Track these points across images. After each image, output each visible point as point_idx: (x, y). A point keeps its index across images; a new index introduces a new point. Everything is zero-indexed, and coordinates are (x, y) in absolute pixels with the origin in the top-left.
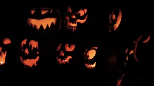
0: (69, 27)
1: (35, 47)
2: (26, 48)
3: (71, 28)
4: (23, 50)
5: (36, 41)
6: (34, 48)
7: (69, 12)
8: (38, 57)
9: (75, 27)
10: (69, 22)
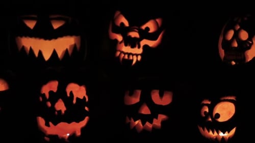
0: (123, 55)
1: (82, 98)
2: (61, 100)
3: (129, 57)
4: (49, 104)
5: (80, 85)
6: (78, 99)
7: (122, 24)
8: (87, 118)
9: (137, 55)
10: (123, 44)
